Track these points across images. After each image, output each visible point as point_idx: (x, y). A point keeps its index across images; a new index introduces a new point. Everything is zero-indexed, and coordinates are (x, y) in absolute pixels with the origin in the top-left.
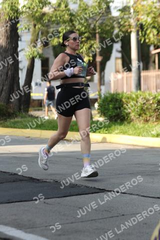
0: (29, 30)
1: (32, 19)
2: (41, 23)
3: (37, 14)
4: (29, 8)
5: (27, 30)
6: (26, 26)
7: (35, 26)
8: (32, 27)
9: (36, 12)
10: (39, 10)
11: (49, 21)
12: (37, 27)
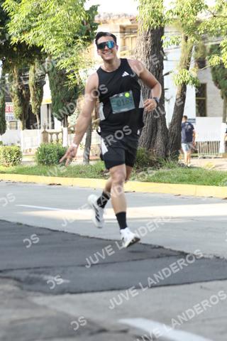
0: (178, 44)
1: (182, 30)
2: (194, 35)
3: (189, 23)
4: (178, 14)
5: (175, 46)
6: (174, 40)
7: (186, 38)
8: (182, 40)
9: (188, 20)
10: (192, 16)
11: (206, 31)
12: (189, 40)
